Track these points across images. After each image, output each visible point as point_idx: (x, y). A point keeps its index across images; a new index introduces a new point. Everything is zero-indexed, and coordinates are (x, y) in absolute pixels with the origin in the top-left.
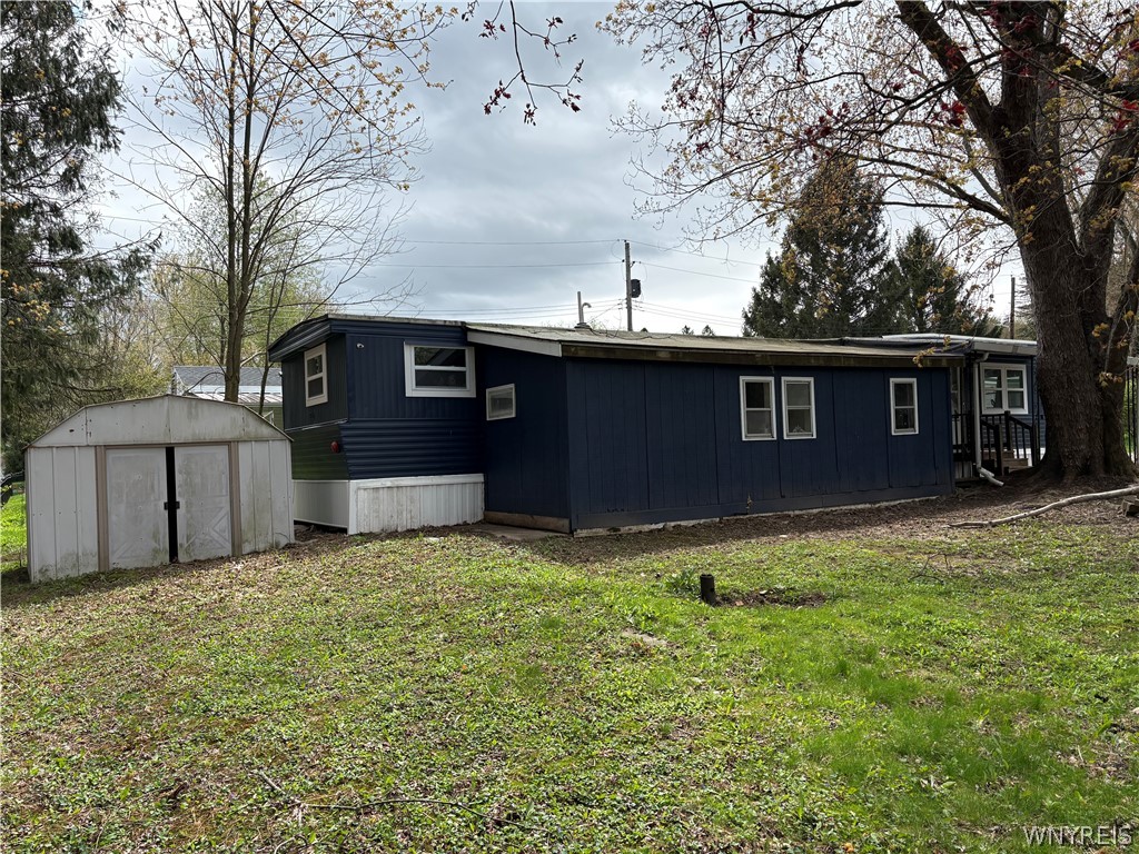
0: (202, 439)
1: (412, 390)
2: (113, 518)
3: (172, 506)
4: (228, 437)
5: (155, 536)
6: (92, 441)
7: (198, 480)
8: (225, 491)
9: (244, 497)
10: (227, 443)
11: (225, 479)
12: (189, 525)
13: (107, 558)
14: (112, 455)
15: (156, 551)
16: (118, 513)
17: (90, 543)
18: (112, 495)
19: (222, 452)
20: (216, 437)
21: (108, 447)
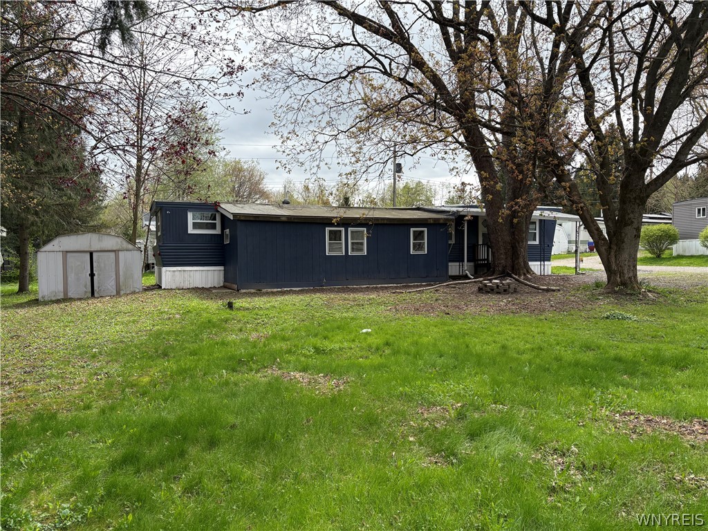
0: (104, 249)
1: (191, 230)
2: (69, 279)
3: (92, 275)
4: (114, 249)
5: (85, 287)
6: (61, 249)
7: (102, 265)
8: (114, 270)
9: (121, 273)
10: (114, 251)
11: (114, 265)
12: (99, 283)
13: (67, 294)
14: (69, 255)
15: (86, 292)
16: (71, 278)
17: (61, 288)
18: (69, 270)
19: (112, 255)
20: (110, 249)
21: (67, 252)
